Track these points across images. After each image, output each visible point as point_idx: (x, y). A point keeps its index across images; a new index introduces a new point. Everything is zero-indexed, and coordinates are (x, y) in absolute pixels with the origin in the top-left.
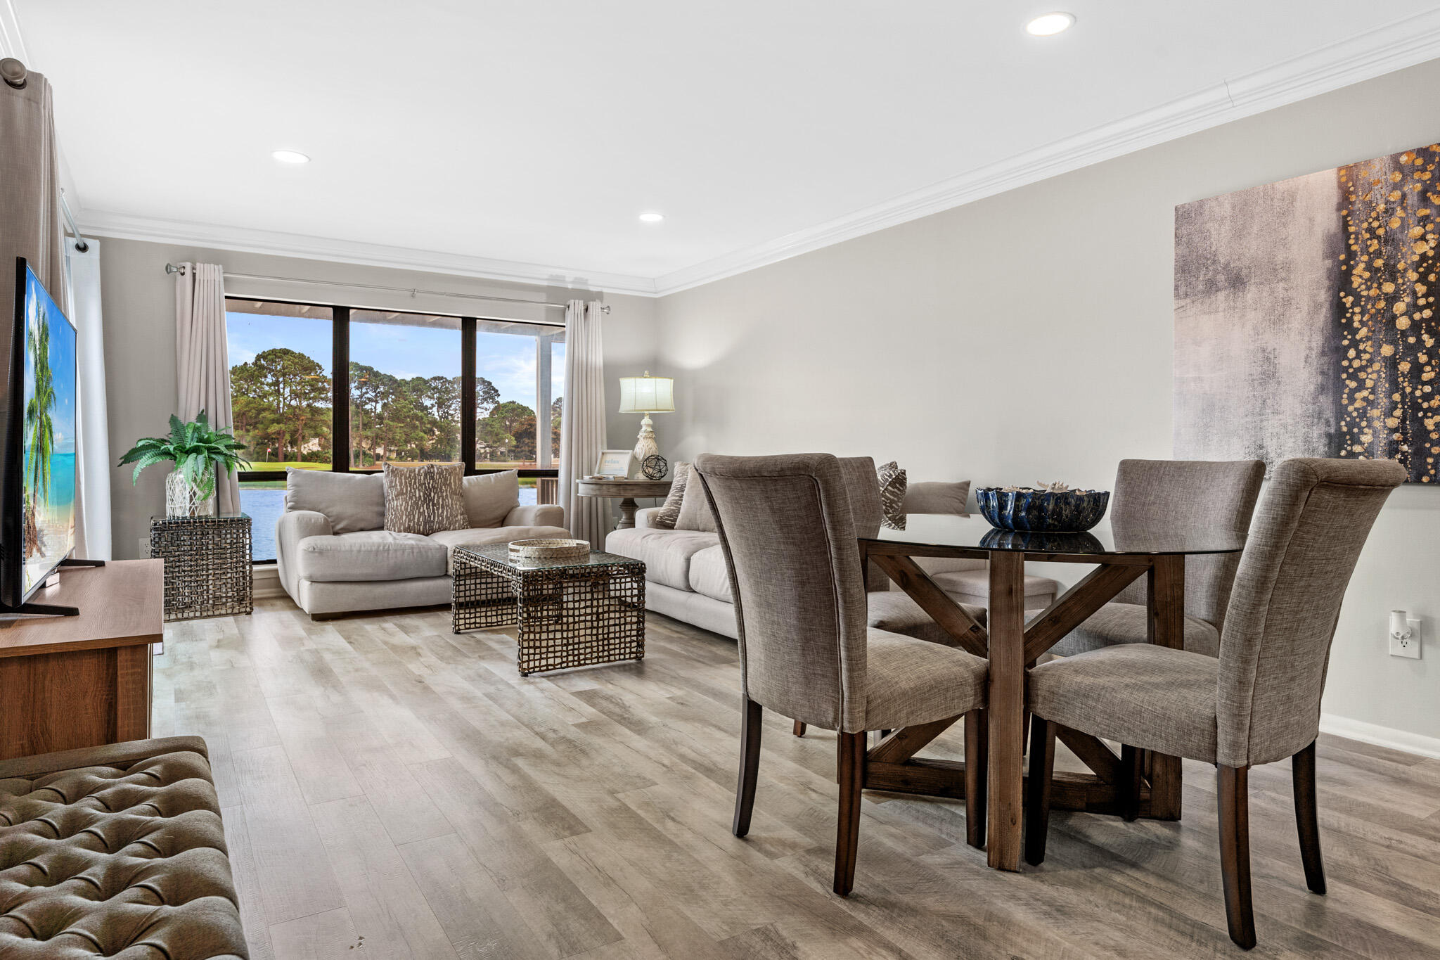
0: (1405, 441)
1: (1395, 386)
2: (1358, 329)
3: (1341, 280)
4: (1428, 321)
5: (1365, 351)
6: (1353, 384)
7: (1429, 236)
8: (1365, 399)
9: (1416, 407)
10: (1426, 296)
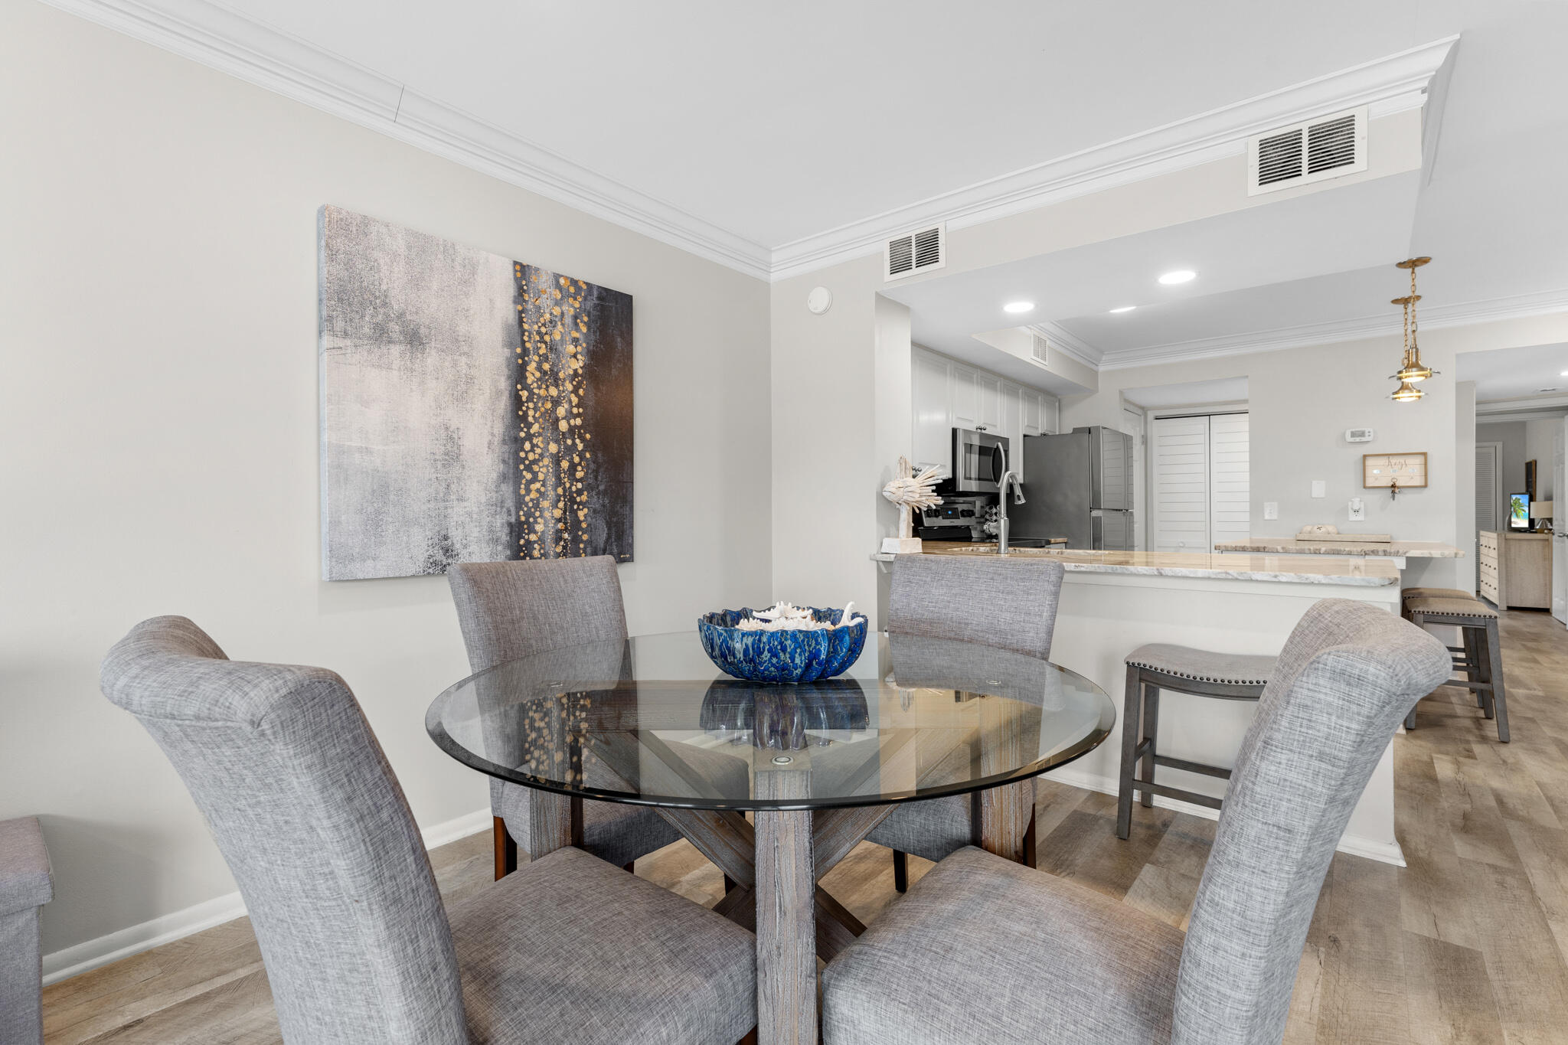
0: (566, 529)
1: (559, 482)
2: (532, 424)
3: (519, 374)
4: (579, 428)
5: (538, 447)
6: (529, 476)
7: (579, 357)
8: (538, 491)
9: (573, 501)
10: (578, 406)
